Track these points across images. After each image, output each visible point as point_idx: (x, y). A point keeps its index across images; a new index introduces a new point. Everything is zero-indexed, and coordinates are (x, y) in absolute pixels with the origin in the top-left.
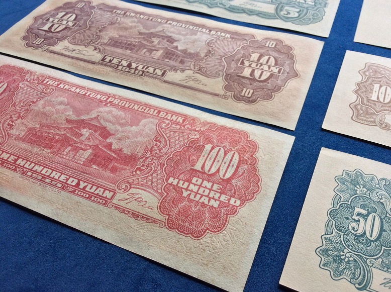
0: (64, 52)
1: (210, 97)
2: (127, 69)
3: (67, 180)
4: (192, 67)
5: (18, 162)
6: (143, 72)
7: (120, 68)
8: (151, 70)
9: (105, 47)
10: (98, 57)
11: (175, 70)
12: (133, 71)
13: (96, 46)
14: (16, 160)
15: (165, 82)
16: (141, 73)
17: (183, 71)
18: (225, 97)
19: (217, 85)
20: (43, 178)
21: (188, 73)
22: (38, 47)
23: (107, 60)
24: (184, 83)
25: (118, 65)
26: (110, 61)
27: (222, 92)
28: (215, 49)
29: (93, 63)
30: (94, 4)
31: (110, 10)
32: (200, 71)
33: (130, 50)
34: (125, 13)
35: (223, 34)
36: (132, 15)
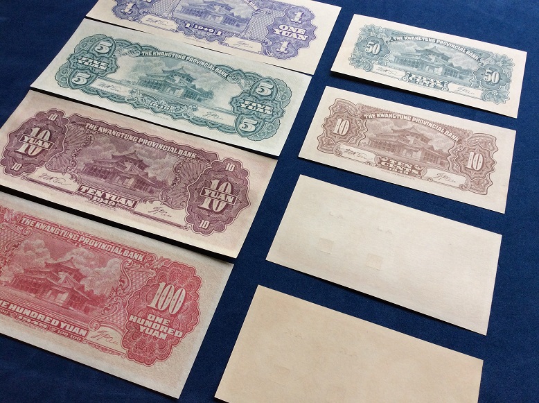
0: (42, 180)
2: (102, 200)
3: (51, 321)
4: (160, 197)
5: (10, 308)
6: (116, 203)
7: (95, 198)
8: (123, 201)
9: (81, 176)
10: (74, 187)
11: (145, 201)
12: (106, 202)
13: (73, 173)
14: (8, 306)
15: (135, 213)
16: (114, 204)
17: (151, 202)
18: (186, 228)
19: (180, 216)
20: (32, 320)
21: (157, 204)
22: (16, 174)
23: (83, 190)
24: (152, 214)
25: (93, 196)
26: (86, 191)
27: (183, 224)
28: (182, 175)
29: (70, 193)
30: (67, 115)
31: (83, 123)
32: (167, 202)
33: (105, 179)
34: (98, 128)
35: (189, 154)
36: (105, 130)
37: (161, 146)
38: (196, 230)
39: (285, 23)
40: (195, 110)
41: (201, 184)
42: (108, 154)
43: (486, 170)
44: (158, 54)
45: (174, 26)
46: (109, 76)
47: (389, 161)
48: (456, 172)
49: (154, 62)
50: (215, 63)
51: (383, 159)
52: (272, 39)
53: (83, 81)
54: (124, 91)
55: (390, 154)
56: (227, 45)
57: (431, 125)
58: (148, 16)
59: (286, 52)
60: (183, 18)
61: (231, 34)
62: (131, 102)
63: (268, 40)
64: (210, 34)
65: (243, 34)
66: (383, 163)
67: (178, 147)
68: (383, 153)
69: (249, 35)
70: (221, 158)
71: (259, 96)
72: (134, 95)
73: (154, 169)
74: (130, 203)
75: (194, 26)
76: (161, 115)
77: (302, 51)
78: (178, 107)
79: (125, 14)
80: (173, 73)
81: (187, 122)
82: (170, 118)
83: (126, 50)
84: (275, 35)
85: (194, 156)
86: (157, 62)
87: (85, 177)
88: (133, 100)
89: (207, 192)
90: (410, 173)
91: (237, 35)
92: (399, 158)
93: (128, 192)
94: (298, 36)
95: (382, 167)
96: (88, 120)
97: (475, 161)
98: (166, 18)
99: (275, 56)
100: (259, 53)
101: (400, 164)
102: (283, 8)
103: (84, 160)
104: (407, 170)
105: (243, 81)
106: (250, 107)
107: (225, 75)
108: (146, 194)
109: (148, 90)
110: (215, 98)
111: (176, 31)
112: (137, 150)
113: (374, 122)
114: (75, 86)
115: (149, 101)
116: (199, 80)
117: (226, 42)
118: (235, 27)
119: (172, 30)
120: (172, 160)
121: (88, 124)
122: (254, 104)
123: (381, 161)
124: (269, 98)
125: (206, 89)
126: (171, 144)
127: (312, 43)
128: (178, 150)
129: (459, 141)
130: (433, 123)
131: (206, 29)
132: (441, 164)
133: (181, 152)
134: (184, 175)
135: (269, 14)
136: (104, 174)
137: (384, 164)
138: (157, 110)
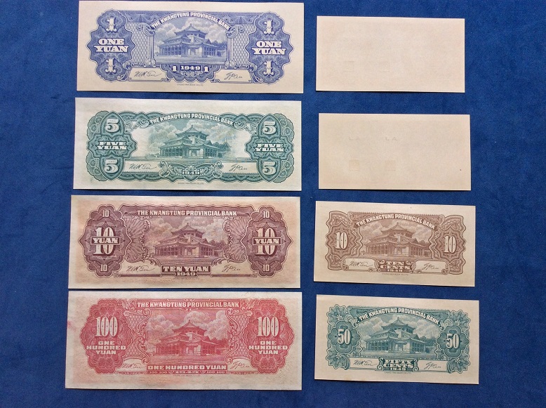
1: (245, 278)
2: (184, 274)
5: (166, 369)
6: (196, 272)
7: (179, 274)
8: (199, 268)
9: (159, 258)
10: (158, 270)
11: (215, 263)
12: (189, 274)
15: (214, 276)
16: (194, 274)
21: (225, 263)
23: (166, 270)
24: (225, 273)
26: (169, 270)
27: (251, 272)
28: (232, 233)
29: (158, 276)
32: (231, 258)
39: (260, 38)
40: (221, 167)
44: (165, 118)
45: (163, 74)
46: (134, 155)
47: (386, 264)
48: (438, 259)
49: (165, 128)
50: (218, 114)
51: (381, 263)
52: (255, 62)
53: (115, 169)
54: (154, 167)
55: (385, 256)
56: (218, 81)
58: (134, 71)
59: (272, 74)
60: (166, 62)
61: (218, 67)
62: (166, 176)
63: (252, 65)
64: (199, 73)
65: (227, 63)
66: (382, 267)
69: (233, 63)
71: (267, 136)
72: (165, 168)
74: (206, 269)
75: (181, 68)
76: (196, 181)
77: (285, 67)
78: (206, 168)
79: (111, 74)
80: (187, 134)
81: (219, 182)
82: (205, 182)
83: (134, 123)
84: (257, 57)
86: (168, 127)
87: (161, 258)
88: (166, 173)
90: (404, 271)
91: (224, 67)
92: (392, 258)
94: (276, 51)
97: (450, 245)
98: (150, 67)
99: (264, 81)
100: (250, 82)
101: (394, 263)
102: (252, 19)
104: (401, 268)
105: (248, 125)
106: (264, 150)
107: (231, 123)
109: (173, 159)
110: (231, 149)
111: (168, 80)
114: (111, 176)
115: (180, 170)
116: (211, 135)
117: (216, 78)
118: (217, 57)
119: (163, 80)
122: (266, 145)
124: (275, 135)
125: (221, 143)
127: (291, 55)
129: (436, 229)
130: (412, 215)
131: (192, 68)
134: (234, 232)
135: (242, 32)
138: (191, 177)
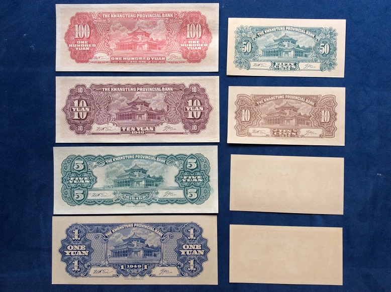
4: (165, 120)
13: (112, 122)
17: (162, 124)
18: (186, 133)
19: (179, 127)
25: (131, 131)
30: (88, 86)
31: (100, 89)
33: (131, 119)
34: (110, 89)
35: (169, 89)
36: (115, 89)
37: (151, 89)
38: (192, 132)
41: (183, 105)
42: (124, 104)
43: (333, 120)
57: (296, 98)
67: (161, 86)
68: (274, 126)
70: (187, 86)
73: (154, 104)
85: (172, 89)
89: (188, 109)
93: (147, 123)
95: (276, 136)
96: (102, 86)
103: (114, 112)
108: (156, 121)
112: (139, 96)
113: (264, 106)
120: (161, 96)
121: (103, 89)
123: (274, 132)
126: (156, 86)
128: (161, 88)
132: (308, 124)
133: (163, 89)
136: (130, 116)
137: (276, 133)
